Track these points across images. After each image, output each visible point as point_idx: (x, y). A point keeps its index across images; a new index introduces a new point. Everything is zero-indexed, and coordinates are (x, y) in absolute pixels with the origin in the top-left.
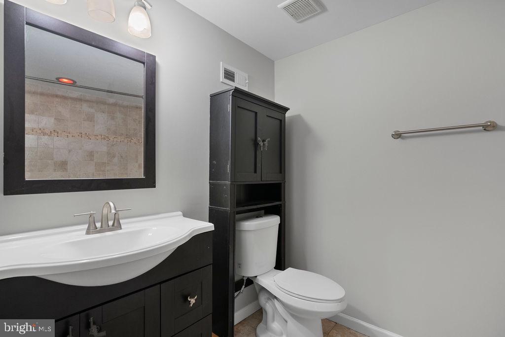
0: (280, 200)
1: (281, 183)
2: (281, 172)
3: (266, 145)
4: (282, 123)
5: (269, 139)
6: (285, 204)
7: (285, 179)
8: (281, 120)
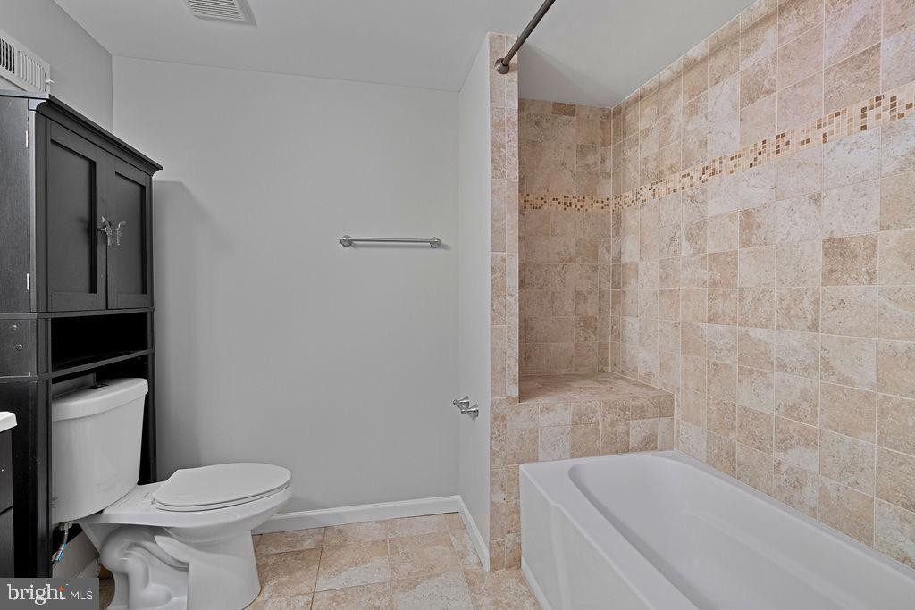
0: (146, 348)
1: (145, 314)
2: (144, 291)
3: (119, 234)
4: (144, 192)
5: (124, 223)
6: (153, 354)
7: (152, 305)
8: (143, 188)
